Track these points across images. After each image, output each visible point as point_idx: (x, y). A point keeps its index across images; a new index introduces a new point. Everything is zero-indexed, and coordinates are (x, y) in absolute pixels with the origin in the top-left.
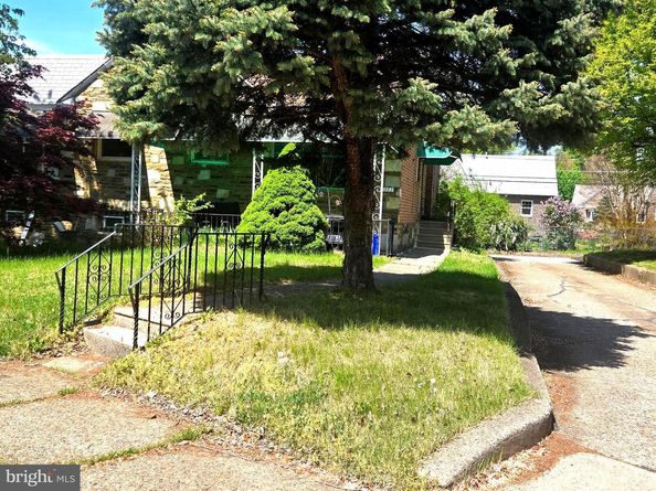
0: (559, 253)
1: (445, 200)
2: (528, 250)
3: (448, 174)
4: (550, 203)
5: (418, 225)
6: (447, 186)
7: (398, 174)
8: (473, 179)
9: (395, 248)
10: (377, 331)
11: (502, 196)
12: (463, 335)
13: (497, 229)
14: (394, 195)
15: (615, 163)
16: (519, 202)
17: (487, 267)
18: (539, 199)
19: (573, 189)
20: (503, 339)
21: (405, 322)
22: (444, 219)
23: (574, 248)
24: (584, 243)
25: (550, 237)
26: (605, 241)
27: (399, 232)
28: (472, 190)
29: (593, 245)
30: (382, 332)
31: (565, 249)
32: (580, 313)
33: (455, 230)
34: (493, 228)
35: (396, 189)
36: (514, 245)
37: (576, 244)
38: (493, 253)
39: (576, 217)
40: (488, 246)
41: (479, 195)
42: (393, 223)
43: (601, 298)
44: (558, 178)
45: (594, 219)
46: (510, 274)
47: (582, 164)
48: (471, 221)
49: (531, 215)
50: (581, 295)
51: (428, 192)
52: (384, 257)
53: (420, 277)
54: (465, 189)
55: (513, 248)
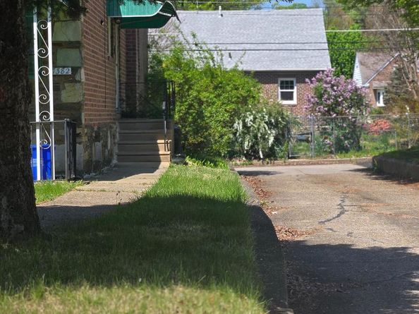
0: (338, 158)
1: (158, 83)
2: (292, 156)
3: (162, 43)
4: (319, 80)
5: (116, 128)
6: (160, 62)
7: (76, 45)
8: (201, 50)
9: (81, 166)
10: (42, 297)
11: (247, 73)
12: (180, 291)
13: (245, 125)
14: (72, 79)
15: (405, 16)
16: (275, 82)
17: (226, 185)
18: (303, 76)
19: (353, 58)
20: (242, 291)
21: (88, 280)
22: (158, 114)
23: (359, 148)
24: (373, 140)
25: (324, 133)
26: (402, 134)
27: (84, 139)
28: (200, 66)
29: (385, 141)
30: (51, 299)
31: (346, 150)
32: (363, 243)
33: (177, 132)
34: (238, 125)
35: (75, 70)
36: (272, 149)
37: (362, 143)
38: (240, 164)
39: (357, 100)
40: (232, 155)
41: (210, 73)
42: (74, 124)
43: (394, 219)
44: (329, 43)
45: (386, 101)
46: (266, 194)
47: (363, 21)
48: (200, 115)
49: (294, 102)
50: (366, 217)
51: (131, 72)
52: (63, 182)
53: (120, 208)
54: (190, 65)
55: (271, 155)
